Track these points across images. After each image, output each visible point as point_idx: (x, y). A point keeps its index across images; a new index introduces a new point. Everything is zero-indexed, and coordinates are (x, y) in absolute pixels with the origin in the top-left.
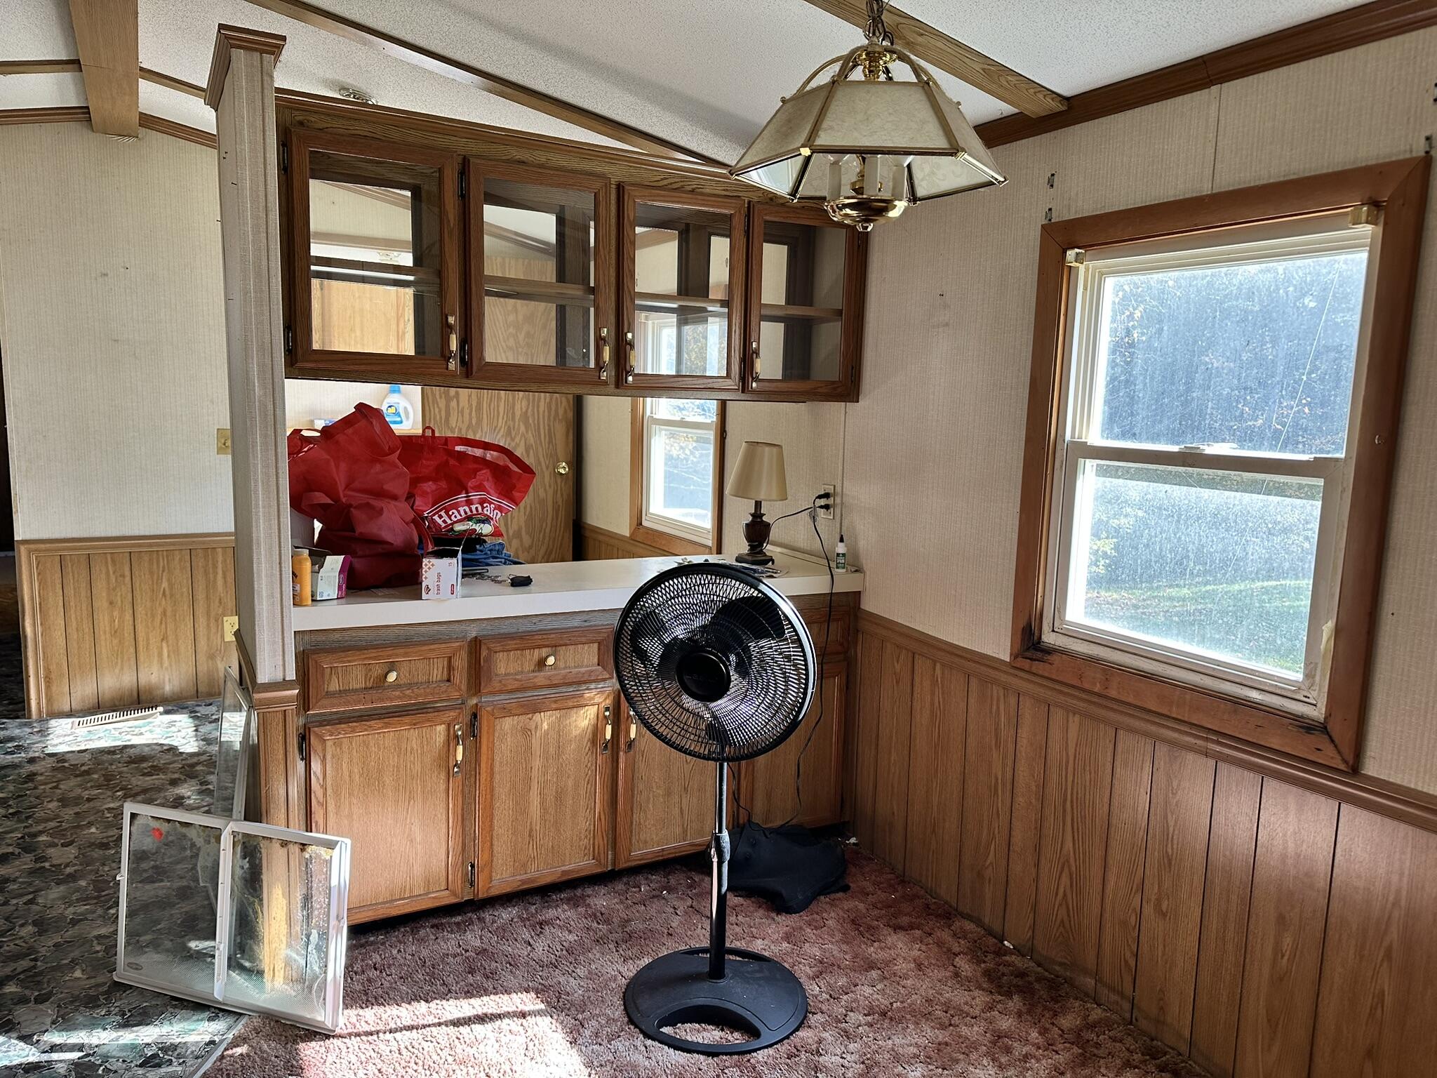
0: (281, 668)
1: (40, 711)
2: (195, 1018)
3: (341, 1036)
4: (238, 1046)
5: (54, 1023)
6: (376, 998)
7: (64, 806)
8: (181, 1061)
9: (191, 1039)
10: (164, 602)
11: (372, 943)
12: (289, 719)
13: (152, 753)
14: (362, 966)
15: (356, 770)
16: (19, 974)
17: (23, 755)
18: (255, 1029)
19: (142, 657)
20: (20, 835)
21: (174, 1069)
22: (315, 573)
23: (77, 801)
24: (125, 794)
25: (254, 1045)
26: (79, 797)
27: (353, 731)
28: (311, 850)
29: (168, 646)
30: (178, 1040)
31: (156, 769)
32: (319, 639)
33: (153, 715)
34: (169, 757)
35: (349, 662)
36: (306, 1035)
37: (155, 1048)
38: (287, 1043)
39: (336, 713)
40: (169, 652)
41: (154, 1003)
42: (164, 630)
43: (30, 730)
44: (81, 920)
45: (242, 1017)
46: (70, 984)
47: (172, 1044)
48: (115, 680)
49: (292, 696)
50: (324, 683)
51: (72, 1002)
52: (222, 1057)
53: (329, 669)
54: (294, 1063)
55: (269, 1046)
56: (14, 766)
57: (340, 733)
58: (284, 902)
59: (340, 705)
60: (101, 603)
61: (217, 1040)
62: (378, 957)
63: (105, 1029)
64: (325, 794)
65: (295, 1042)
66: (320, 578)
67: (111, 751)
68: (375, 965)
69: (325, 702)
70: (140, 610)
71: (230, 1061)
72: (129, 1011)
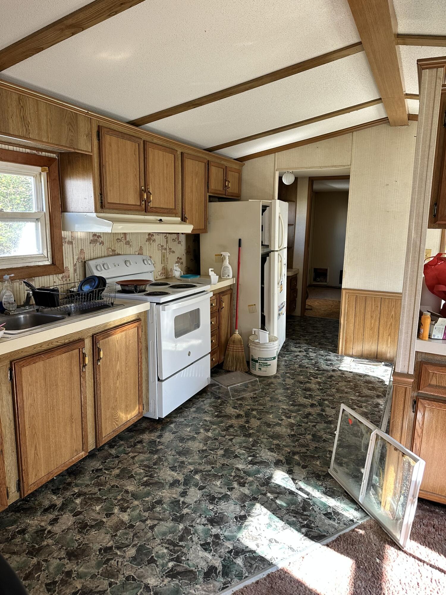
0: (407, 367)
1: (342, 352)
2: (350, 505)
3: (405, 552)
4: (361, 529)
5: (304, 479)
6: (429, 543)
7: (337, 392)
8: (339, 522)
9: (346, 514)
10: (391, 320)
11: (436, 513)
12: (408, 392)
13: (375, 381)
14: (427, 522)
15: (439, 427)
16: (301, 453)
17: (331, 367)
18: (370, 525)
19: (380, 340)
20: (320, 398)
21: (335, 524)
22: (432, 325)
23: (342, 392)
24: (359, 395)
25: (368, 533)
26: (343, 391)
27: (440, 407)
28: (407, 458)
29: (391, 338)
30: (341, 512)
31: (373, 389)
32: (429, 358)
33: (380, 365)
34: (380, 384)
35: (443, 372)
36: (391, 542)
37: (331, 510)
38: (381, 541)
39: (433, 395)
40: (391, 340)
41: (338, 489)
42: (390, 331)
43: (337, 359)
44: (327, 441)
45: (368, 516)
46: (314, 465)
47: (338, 512)
48: (369, 347)
49: (410, 382)
50: (429, 379)
51: (312, 473)
52: (353, 530)
53: (432, 374)
54: (381, 553)
55: (373, 537)
56: (327, 371)
57: (433, 406)
58: (394, 474)
59: (435, 392)
60: (368, 316)
61: (355, 521)
62: (437, 522)
63: (318, 491)
64: (422, 432)
65: (385, 542)
66: (434, 328)
67: (360, 375)
68: (434, 525)
69: (428, 388)
70: (382, 321)
71: (356, 534)
72: (329, 488)
